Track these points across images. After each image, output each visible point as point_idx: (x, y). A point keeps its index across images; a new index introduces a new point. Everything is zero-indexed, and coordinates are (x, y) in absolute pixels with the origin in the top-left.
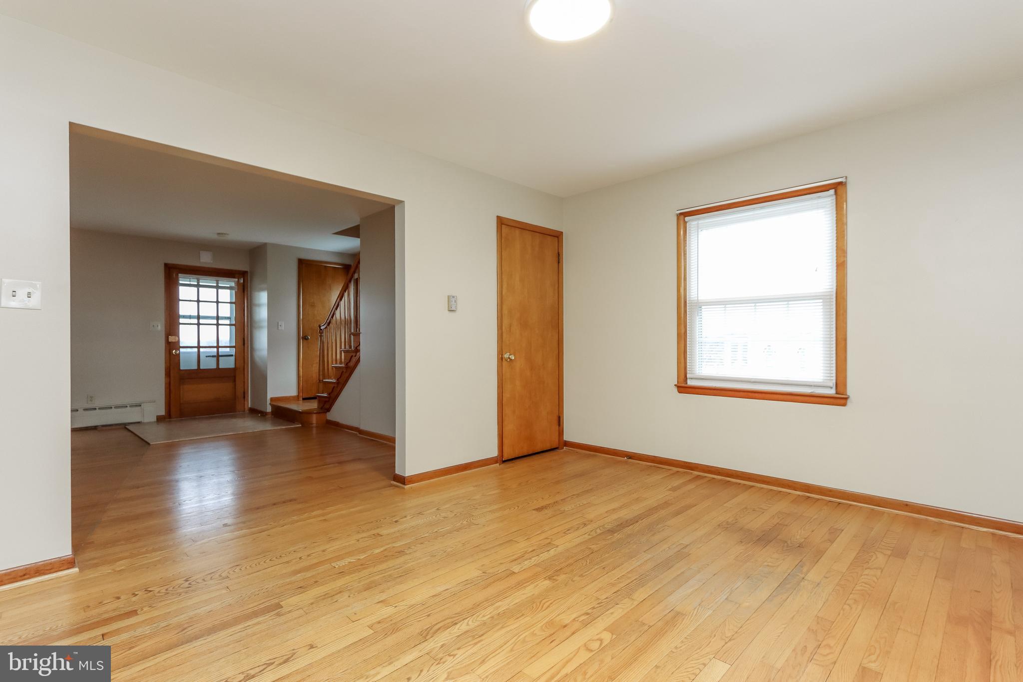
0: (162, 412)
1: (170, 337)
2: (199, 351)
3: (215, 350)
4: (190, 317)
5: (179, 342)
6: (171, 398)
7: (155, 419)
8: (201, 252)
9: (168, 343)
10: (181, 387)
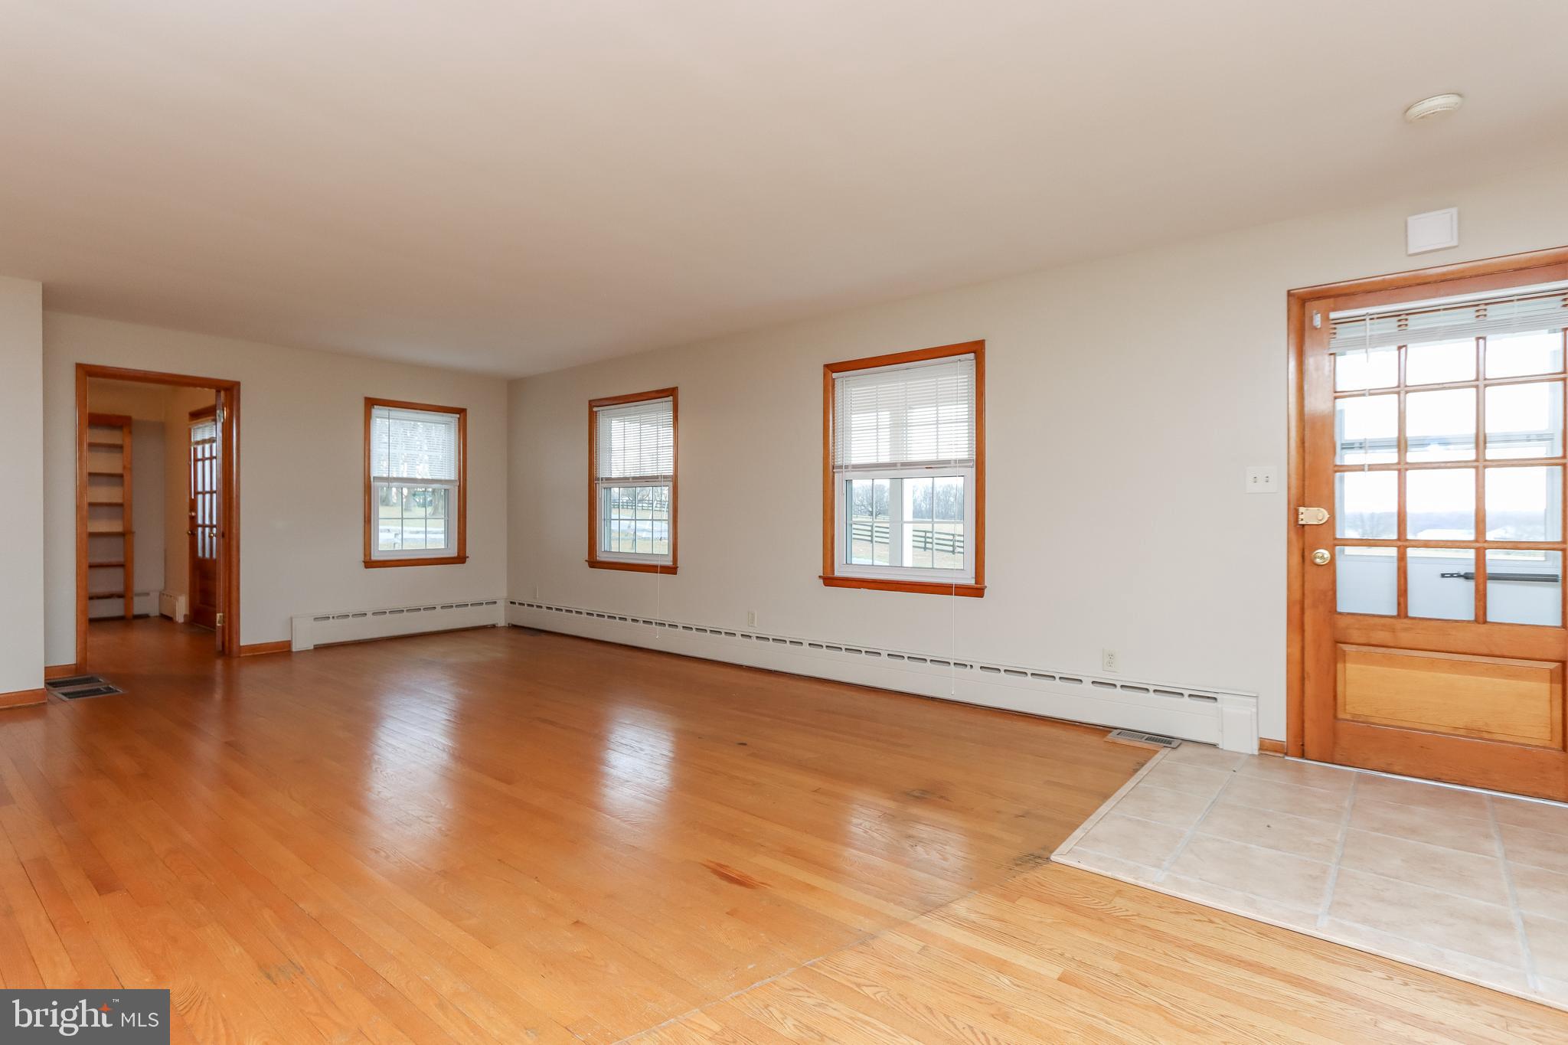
0: (1278, 731)
1: (1302, 509)
2: (1402, 558)
3: (1471, 554)
4: (1376, 445)
5: (1331, 522)
6: (1306, 695)
7: (1254, 749)
8: (1411, 220)
9: (1299, 530)
10: (1340, 666)
